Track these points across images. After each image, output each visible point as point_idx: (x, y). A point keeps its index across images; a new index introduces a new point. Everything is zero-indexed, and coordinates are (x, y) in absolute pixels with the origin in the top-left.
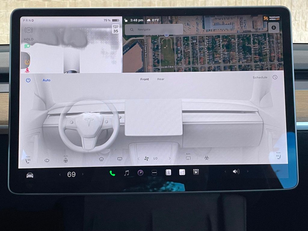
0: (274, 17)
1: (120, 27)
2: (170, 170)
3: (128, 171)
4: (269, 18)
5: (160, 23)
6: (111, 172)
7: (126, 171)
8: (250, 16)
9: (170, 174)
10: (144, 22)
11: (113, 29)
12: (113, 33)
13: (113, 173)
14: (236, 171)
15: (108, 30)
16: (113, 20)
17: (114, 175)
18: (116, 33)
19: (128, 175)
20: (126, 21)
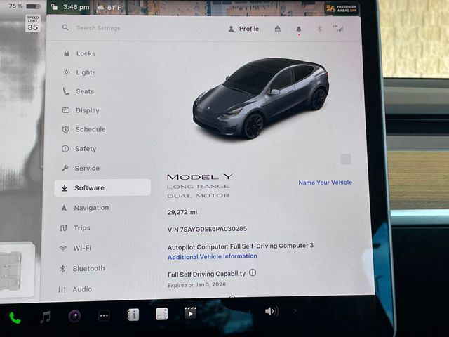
0: (344, 7)
1: (42, 19)
2: (137, 310)
3: (49, 312)
4: (336, 9)
5: (124, 12)
6: (12, 315)
7: (45, 314)
8: (300, 3)
9: (137, 318)
10: (92, 11)
11: (27, 23)
12: (27, 31)
13: (16, 318)
14: (272, 311)
15: (17, 24)
17: (18, 321)
18: (33, 31)
19: (48, 320)
20: (55, 8)
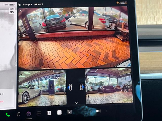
0: (123, 2)
1: (15, 9)
2: (51, 112)
4: (120, 3)
6: (7, 114)
7: (18, 113)
11: (10, 11)
12: (10, 13)
15: (6, 11)
16: (10, 5)
17: (9, 116)
18: (12, 13)
19: (19, 115)
20: (20, 5)
